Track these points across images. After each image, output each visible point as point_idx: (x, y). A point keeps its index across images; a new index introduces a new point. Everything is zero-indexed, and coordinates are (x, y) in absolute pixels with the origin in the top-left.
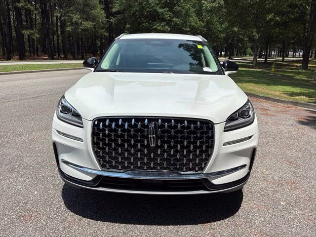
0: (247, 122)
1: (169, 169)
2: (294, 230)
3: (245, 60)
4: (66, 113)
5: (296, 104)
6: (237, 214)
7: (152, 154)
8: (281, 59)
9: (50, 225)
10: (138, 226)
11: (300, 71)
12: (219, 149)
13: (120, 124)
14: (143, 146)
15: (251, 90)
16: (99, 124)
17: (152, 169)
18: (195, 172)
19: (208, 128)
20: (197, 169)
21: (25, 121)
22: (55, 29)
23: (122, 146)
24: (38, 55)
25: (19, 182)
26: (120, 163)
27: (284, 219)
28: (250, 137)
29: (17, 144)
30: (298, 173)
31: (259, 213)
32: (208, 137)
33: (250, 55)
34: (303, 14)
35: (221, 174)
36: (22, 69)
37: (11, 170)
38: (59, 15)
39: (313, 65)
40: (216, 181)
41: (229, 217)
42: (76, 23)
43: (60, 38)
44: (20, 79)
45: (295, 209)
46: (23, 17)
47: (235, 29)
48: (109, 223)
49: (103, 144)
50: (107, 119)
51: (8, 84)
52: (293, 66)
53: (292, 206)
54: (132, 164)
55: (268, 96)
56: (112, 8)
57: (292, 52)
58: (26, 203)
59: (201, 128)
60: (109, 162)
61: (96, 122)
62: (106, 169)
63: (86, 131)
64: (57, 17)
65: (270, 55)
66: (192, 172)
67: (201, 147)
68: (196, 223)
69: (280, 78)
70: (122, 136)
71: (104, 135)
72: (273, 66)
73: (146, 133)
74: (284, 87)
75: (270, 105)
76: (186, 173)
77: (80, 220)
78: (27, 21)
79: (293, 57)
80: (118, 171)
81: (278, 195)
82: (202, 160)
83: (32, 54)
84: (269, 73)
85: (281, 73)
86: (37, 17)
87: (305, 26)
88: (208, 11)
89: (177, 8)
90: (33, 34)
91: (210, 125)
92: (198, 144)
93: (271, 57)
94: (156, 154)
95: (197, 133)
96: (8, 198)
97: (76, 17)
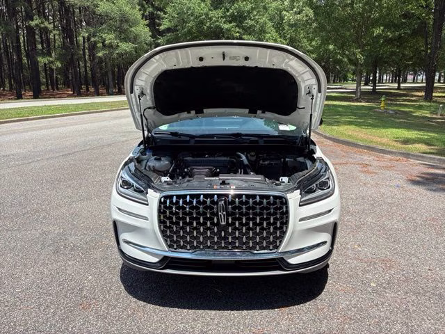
0: (325, 194)
1: (241, 248)
2: (382, 314)
3: (345, 89)
4: (127, 189)
5: (407, 155)
6: (319, 297)
7: (223, 232)
8: (396, 85)
9: (112, 312)
10: (209, 312)
11: (421, 104)
12: (294, 225)
13: (188, 201)
14: (213, 224)
15: (349, 136)
16: (165, 202)
17: (223, 248)
18: (269, 251)
19: (282, 203)
20: (271, 248)
21: (60, 189)
22: (81, 52)
23: (190, 224)
24: (58, 89)
25: (69, 265)
26: (188, 243)
27: (373, 302)
28: (330, 211)
29: (56, 219)
30: (396, 249)
31: (345, 297)
32: (282, 213)
33: (352, 81)
34: (424, 25)
35: (301, 251)
36: (42, 113)
37: (56, 252)
38: (86, 35)
39: (441, 95)
40: (293, 261)
41: (310, 301)
42: (111, 46)
43: (88, 65)
44: (41, 129)
45: (387, 291)
46: (37, 37)
47: (331, 47)
48: (177, 309)
49: (170, 223)
50: (174, 195)
51: (26, 135)
52: (413, 96)
53: (384, 288)
54: (202, 243)
55: (371, 145)
56: (160, 25)
57: (412, 75)
58: (81, 290)
59: (275, 203)
60: (177, 242)
61: (163, 200)
62: (173, 250)
63: (152, 209)
64: (84, 37)
65: (381, 81)
66: (266, 251)
67: (275, 223)
68: (273, 308)
69: (392, 116)
70: (191, 214)
71: (171, 213)
72: (383, 99)
73: (215, 210)
74: (395, 130)
75: (373, 157)
76: (259, 252)
77: (144, 306)
78: (42, 43)
79: (413, 82)
80: (187, 251)
81: (369, 276)
82: (276, 238)
83: (50, 87)
84: (378, 108)
85: (395, 108)
86: (57, 37)
87: (426, 41)
88: (291, 26)
89: (249, 22)
90: (52, 62)
91: (284, 200)
92: (272, 221)
93: (382, 83)
94: (226, 232)
95: (270, 209)
96: (59, 285)
97: (110, 38)
